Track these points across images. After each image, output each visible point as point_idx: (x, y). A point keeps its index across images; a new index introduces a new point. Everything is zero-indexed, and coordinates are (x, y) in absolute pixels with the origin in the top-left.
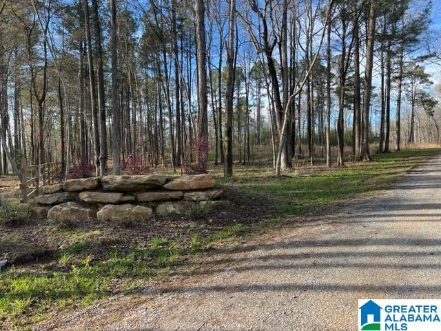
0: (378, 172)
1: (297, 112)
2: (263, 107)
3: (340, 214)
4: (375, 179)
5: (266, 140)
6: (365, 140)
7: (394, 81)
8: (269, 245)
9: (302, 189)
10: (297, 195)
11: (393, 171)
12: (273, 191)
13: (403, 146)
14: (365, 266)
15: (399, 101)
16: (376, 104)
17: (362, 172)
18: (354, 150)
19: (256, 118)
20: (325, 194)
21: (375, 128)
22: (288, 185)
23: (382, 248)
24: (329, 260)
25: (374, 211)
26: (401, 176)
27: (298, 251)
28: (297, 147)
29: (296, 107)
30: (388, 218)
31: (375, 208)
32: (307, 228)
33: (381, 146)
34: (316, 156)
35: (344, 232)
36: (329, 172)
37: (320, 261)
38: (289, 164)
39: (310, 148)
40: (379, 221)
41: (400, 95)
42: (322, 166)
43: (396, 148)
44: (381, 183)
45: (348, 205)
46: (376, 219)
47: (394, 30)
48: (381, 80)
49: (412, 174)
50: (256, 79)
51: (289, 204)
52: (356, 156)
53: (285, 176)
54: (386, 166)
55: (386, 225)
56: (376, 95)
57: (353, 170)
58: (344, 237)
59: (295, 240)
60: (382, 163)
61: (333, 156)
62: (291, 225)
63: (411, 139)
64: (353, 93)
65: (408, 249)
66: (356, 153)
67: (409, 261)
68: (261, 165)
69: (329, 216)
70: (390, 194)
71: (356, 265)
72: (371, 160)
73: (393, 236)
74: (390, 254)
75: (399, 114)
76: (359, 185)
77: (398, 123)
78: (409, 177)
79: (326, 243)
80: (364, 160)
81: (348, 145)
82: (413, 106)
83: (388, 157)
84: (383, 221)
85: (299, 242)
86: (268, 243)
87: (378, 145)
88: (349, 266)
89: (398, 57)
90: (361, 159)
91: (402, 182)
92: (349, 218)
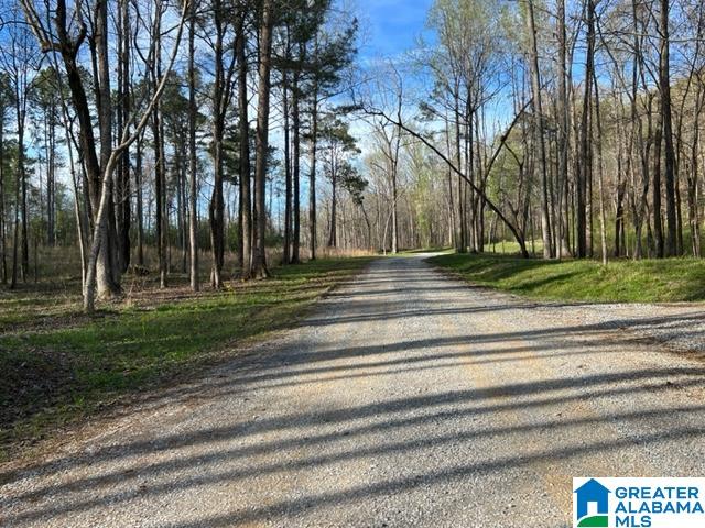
0: (279, 299)
1: (132, 181)
2: (61, 165)
3: (205, 381)
4: (272, 312)
5: (68, 235)
6: (258, 241)
7: (304, 142)
8: (50, 464)
9: (137, 335)
10: (126, 351)
11: (303, 294)
12: (75, 344)
13: (320, 252)
14: (238, 475)
15: (312, 176)
16: (276, 179)
17: (252, 298)
18: (242, 258)
19: (45, 187)
20: (183, 345)
21: (277, 220)
22: (109, 331)
23: (271, 437)
24: (174, 476)
25: (265, 368)
26: (313, 304)
27: (112, 467)
28: (134, 252)
29: (131, 172)
30: (285, 380)
31: (266, 364)
32: (137, 416)
33: (287, 251)
34: (172, 269)
35: (208, 415)
36: (194, 300)
37: (155, 480)
38: (114, 286)
39: (162, 255)
40: (270, 387)
41: (314, 167)
42: (183, 289)
43: (310, 256)
44: (283, 316)
45: (223, 361)
46: (267, 383)
47: (303, 53)
48: (284, 137)
49: (330, 300)
50: (44, 105)
51: (108, 369)
52: (245, 269)
53: (104, 312)
54: (291, 287)
55: (282, 392)
56: (278, 163)
57: (235, 294)
58: (206, 425)
59: (109, 444)
60: (286, 282)
61: (203, 271)
62: (106, 413)
63: (332, 242)
64: (238, 155)
65: (311, 431)
66: (245, 264)
67: (311, 453)
68: (53, 289)
69: (185, 386)
70: (295, 335)
71: (224, 477)
72: (269, 277)
73: (291, 411)
74: (282, 445)
75: (313, 199)
76: (246, 321)
77: (313, 214)
78: (324, 304)
79: (173, 442)
80: (258, 277)
81: (233, 250)
82: (334, 186)
83: (297, 271)
84: (277, 386)
85: (118, 447)
86: (48, 460)
87: (282, 250)
88: (211, 480)
89: (310, 102)
90: (252, 275)
91: (313, 312)
92: (220, 386)
